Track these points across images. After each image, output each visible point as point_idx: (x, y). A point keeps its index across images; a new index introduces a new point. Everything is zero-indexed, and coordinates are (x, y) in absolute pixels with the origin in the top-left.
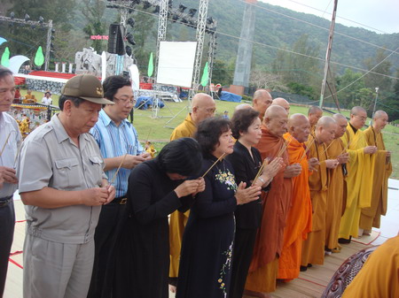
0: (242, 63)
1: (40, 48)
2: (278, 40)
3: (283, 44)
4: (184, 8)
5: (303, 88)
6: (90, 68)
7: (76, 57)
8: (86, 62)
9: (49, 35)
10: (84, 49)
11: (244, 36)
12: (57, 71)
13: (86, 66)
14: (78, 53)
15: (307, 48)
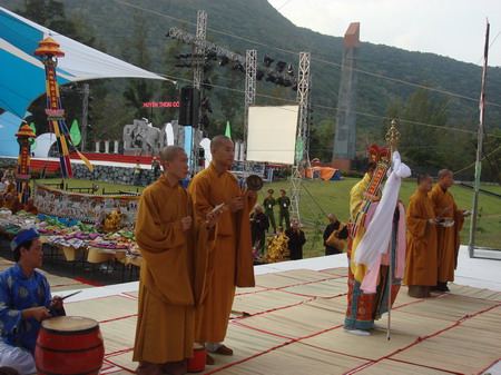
0: (345, 127)
1: (75, 122)
2: (385, 92)
3: (392, 98)
4: (271, 61)
5: (428, 157)
6: (144, 146)
7: (125, 131)
8: (139, 138)
9: (85, 105)
10: (135, 121)
11: (345, 91)
12: (97, 152)
13: (139, 143)
14: (127, 126)
15: (429, 102)
